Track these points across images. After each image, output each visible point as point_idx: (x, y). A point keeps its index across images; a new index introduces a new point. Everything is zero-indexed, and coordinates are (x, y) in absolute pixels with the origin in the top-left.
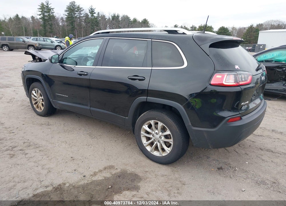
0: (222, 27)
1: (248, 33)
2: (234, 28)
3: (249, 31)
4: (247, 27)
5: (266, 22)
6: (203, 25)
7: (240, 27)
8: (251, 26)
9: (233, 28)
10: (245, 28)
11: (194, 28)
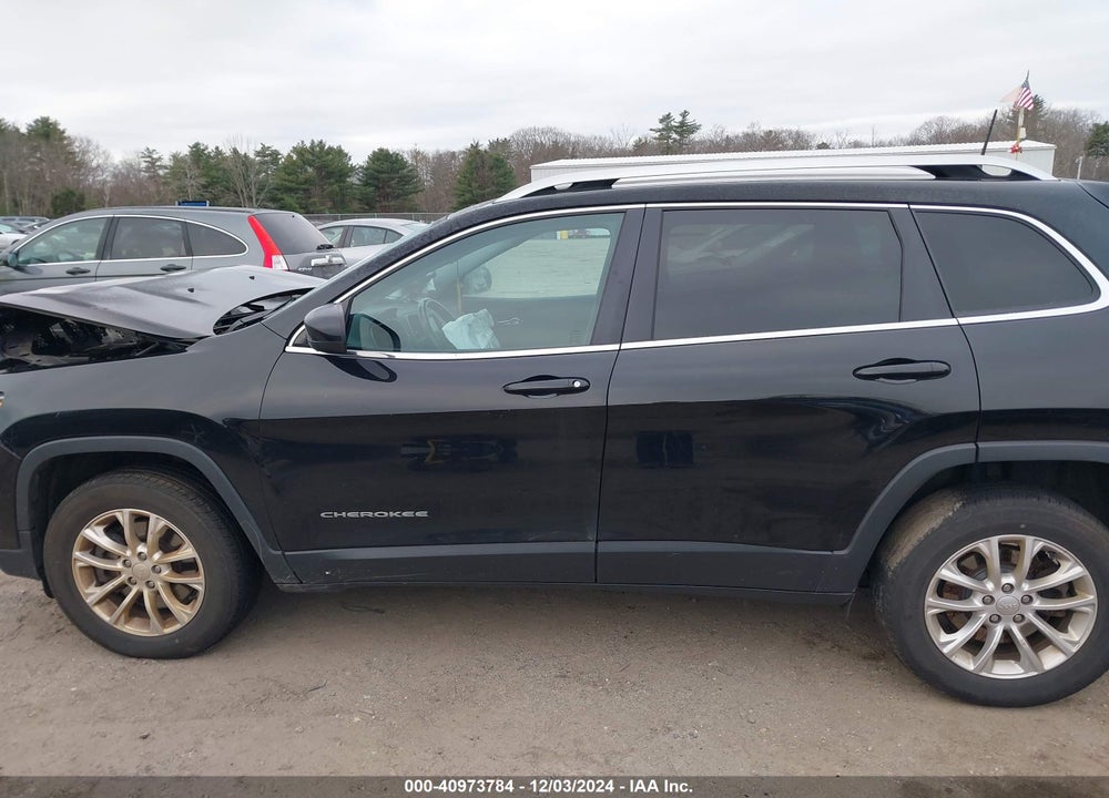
0: (381, 150)
1: (472, 173)
2: (418, 153)
3: (474, 165)
4: (461, 153)
5: (518, 134)
6: (308, 145)
7: (438, 152)
8: (475, 147)
9: (416, 154)
10: (453, 155)
11: (269, 155)
